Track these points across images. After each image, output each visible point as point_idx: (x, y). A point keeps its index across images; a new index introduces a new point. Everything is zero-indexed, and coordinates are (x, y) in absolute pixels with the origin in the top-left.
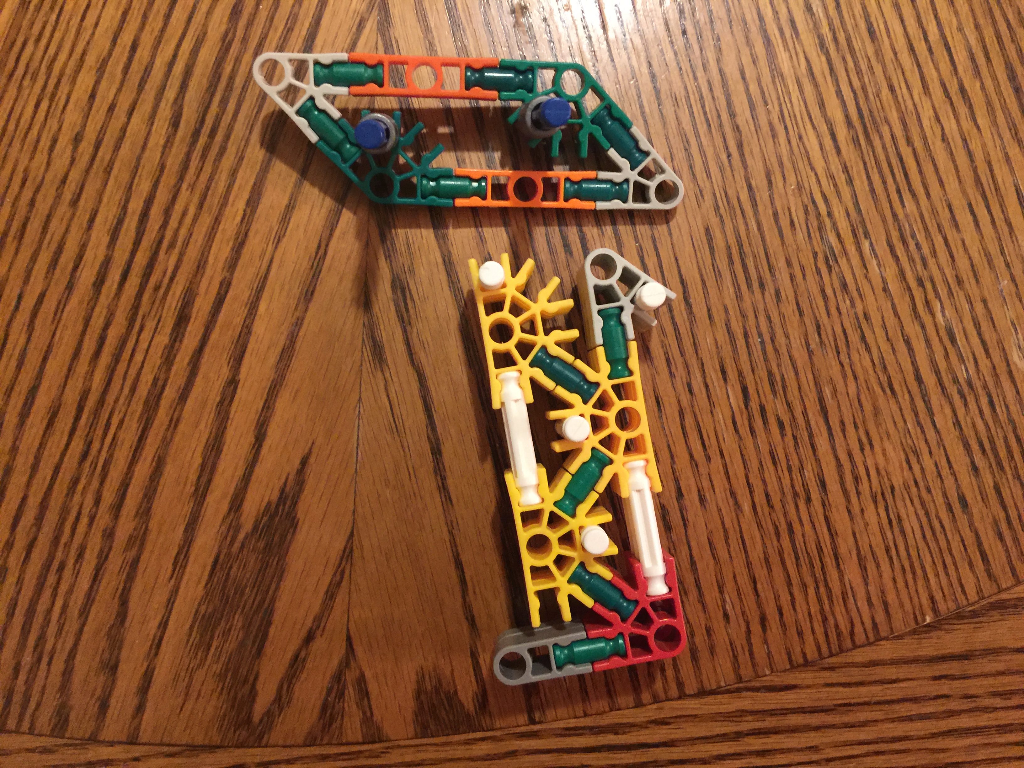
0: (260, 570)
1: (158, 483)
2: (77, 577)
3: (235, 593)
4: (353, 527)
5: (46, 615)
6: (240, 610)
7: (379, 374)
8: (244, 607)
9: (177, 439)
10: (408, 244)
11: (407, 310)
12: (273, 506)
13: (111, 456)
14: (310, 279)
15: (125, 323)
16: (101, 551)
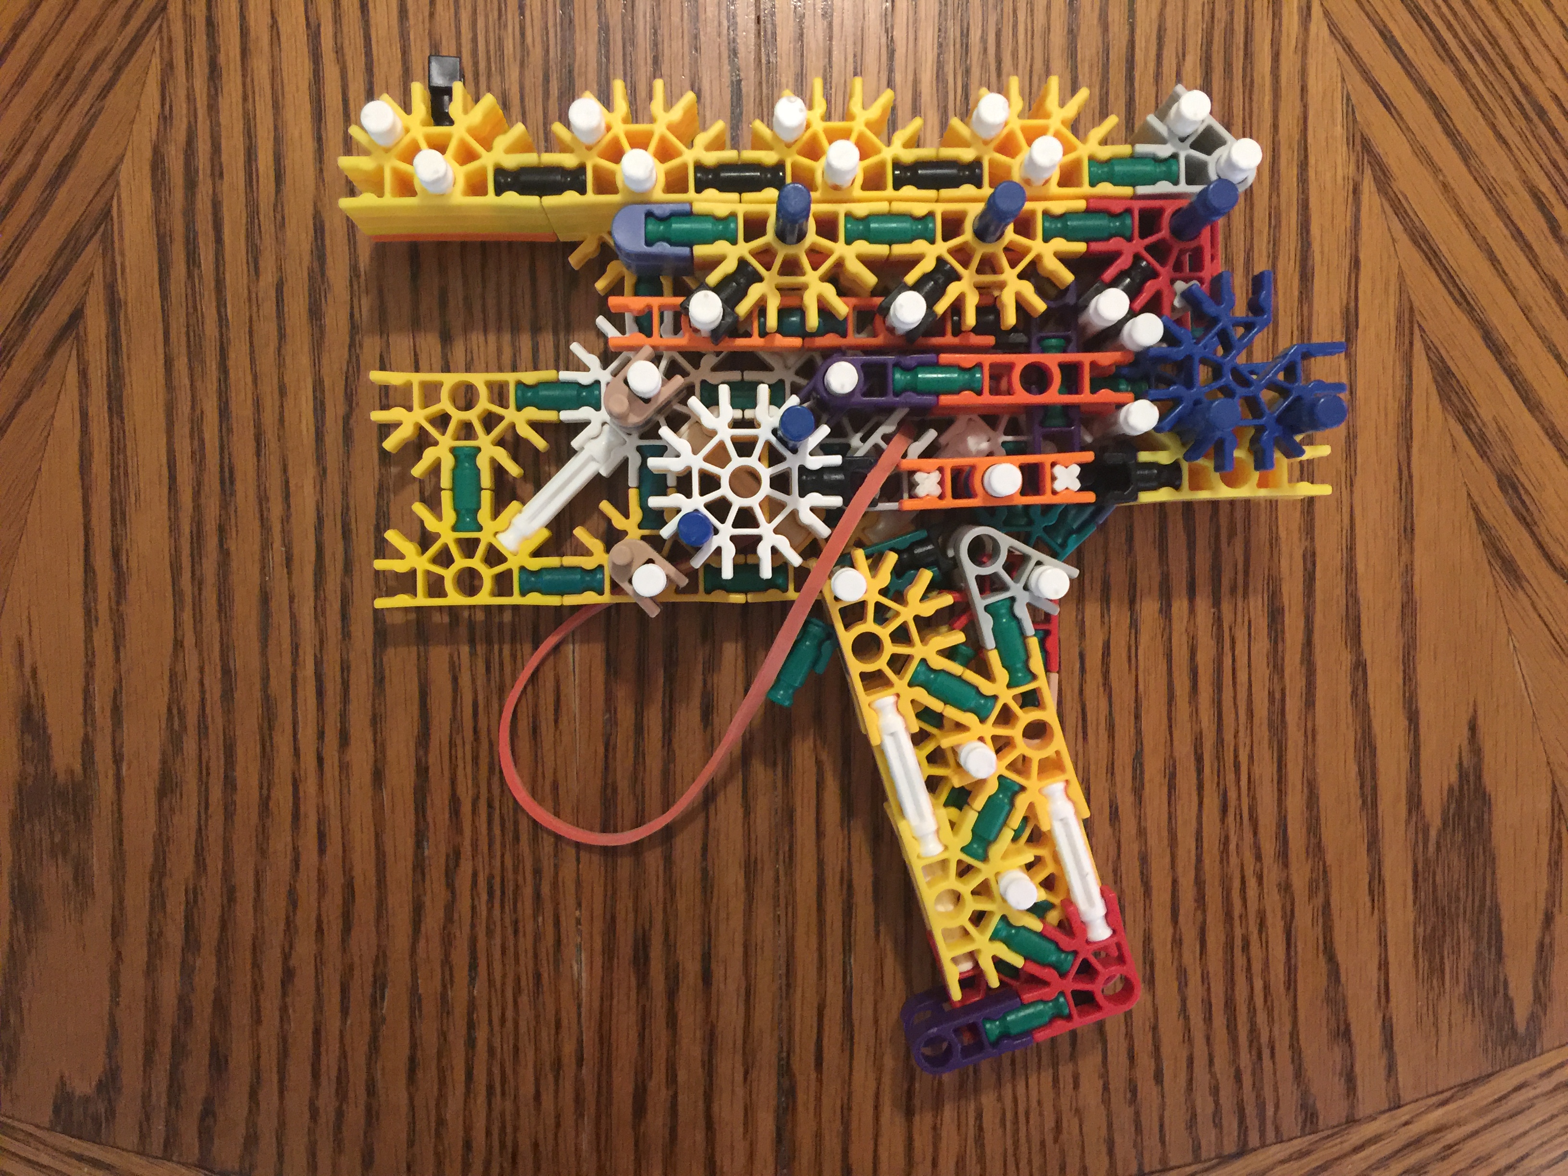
0: (1468, 866)
1: (1318, 811)
2: (1267, 946)
3: (1450, 902)
4: (1553, 782)
5: (1249, 1004)
6: (1461, 919)
7: (1521, 593)
8: (1465, 912)
9: (1320, 752)
10: (1500, 430)
11: (1528, 510)
12: (1456, 788)
13: (1254, 798)
14: (1403, 513)
15: (1213, 643)
16: (1283, 907)
